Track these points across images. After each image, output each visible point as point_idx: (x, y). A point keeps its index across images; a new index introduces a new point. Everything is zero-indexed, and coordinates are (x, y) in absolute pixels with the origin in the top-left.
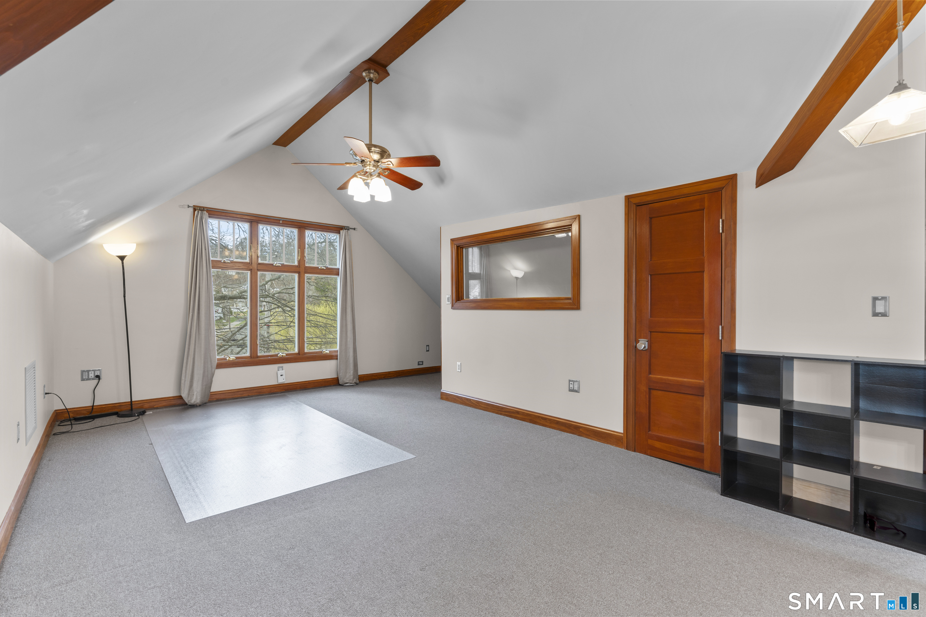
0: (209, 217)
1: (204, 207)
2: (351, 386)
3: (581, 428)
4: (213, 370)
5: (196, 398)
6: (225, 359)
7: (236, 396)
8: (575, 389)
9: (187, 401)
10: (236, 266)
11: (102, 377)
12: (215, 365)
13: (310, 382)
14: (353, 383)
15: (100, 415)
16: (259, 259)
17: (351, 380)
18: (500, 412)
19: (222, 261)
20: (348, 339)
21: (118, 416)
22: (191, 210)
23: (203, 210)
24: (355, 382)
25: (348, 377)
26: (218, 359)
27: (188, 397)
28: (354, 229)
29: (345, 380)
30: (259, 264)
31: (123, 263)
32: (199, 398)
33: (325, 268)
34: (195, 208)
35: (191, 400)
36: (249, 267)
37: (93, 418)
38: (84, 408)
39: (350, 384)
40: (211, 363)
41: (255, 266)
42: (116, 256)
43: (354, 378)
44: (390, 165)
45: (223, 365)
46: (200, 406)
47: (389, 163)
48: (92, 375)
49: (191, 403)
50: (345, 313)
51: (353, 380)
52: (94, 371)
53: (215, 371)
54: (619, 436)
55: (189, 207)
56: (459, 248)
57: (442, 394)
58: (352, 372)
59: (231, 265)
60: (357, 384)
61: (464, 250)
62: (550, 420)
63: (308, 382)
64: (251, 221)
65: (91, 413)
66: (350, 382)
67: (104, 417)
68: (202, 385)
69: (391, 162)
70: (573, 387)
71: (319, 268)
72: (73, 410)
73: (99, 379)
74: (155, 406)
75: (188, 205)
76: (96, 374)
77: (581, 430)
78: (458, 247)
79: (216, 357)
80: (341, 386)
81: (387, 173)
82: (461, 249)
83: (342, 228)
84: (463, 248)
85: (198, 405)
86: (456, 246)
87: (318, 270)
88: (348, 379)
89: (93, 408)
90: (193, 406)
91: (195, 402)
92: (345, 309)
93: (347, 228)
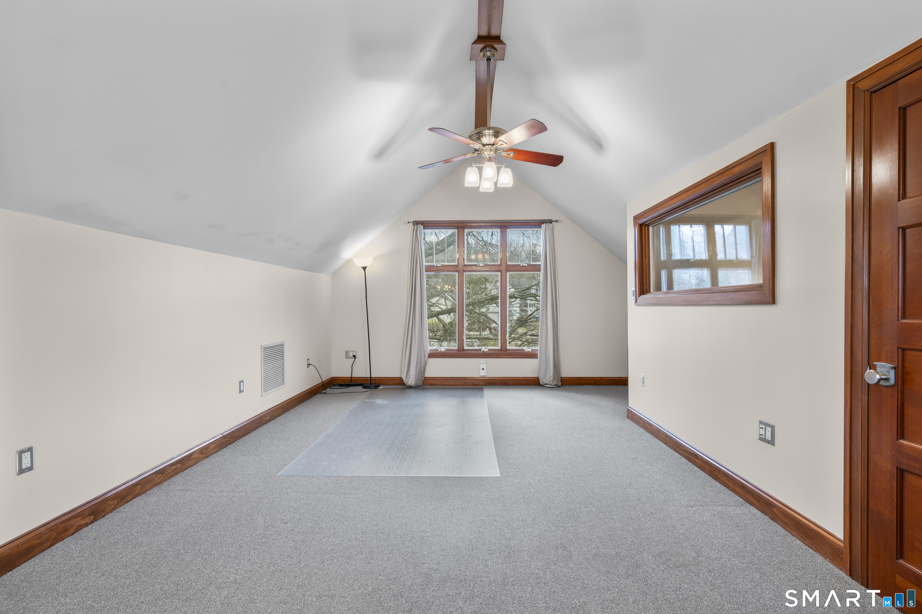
0: (424, 229)
1: (419, 221)
2: (552, 387)
3: (775, 507)
4: (426, 358)
5: (411, 381)
6: (437, 350)
7: (444, 383)
8: (767, 438)
9: (405, 382)
10: (445, 269)
11: (357, 357)
12: (427, 355)
13: (510, 378)
14: (553, 384)
15: (353, 384)
16: (465, 261)
17: (551, 381)
18: (678, 450)
19: (435, 266)
20: (549, 338)
21: (363, 388)
22: (412, 224)
23: (418, 224)
24: (556, 384)
25: (548, 377)
26: (430, 350)
27: (406, 379)
28: (557, 221)
29: (545, 380)
30: (465, 265)
31: (365, 272)
32: (414, 380)
33: (527, 265)
34: (416, 223)
35: (408, 382)
36: (456, 269)
37: (349, 386)
38: (347, 378)
39: (550, 386)
40: (424, 353)
41: (461, 267)
42: (361, 267)
43: (554, 380)
44: (503, 144)
45: (434, 355)
46: (415, 387)
47: (501, 142)
48: (351, 355)
49: (408, 384)
50: (545, 310)
51: (553, 382)
52: (352, 351)
53: (427, 360)
54: (837, 544)
55: (409, 222)
56: (643, 227)
57: (629, 412)
58: (552, 373)
59: (442, 268)
60: (559, 387)
61: (651, 228)
62: (733, 479)
63: (509, 379)
64: (458, 228)
65: (351, 382)
66: (550, 383)
67: (355, 386)
68: (416, 370)
69: (502, 141)
70: (764, 434)
71: (521, 265)
72: (340, 378)
73: (355, 358)
74: (388, 383)
75: (408, 222)
76: (354, 354)
77: (774, 510)
78: (641, 226)
79: (428, 348)
80: (541, 387)
81: (512, 154)
82: (645, 227)
83: (544, 222)
84: (648, 227)
85: (413, 387)
86: (639, 224)
87: (520, 268)
88: (548, 380)
89: (351, 379)
90: (410, 387)
91: (411, 383)
92: (545, 306)
93: (550, 222)
